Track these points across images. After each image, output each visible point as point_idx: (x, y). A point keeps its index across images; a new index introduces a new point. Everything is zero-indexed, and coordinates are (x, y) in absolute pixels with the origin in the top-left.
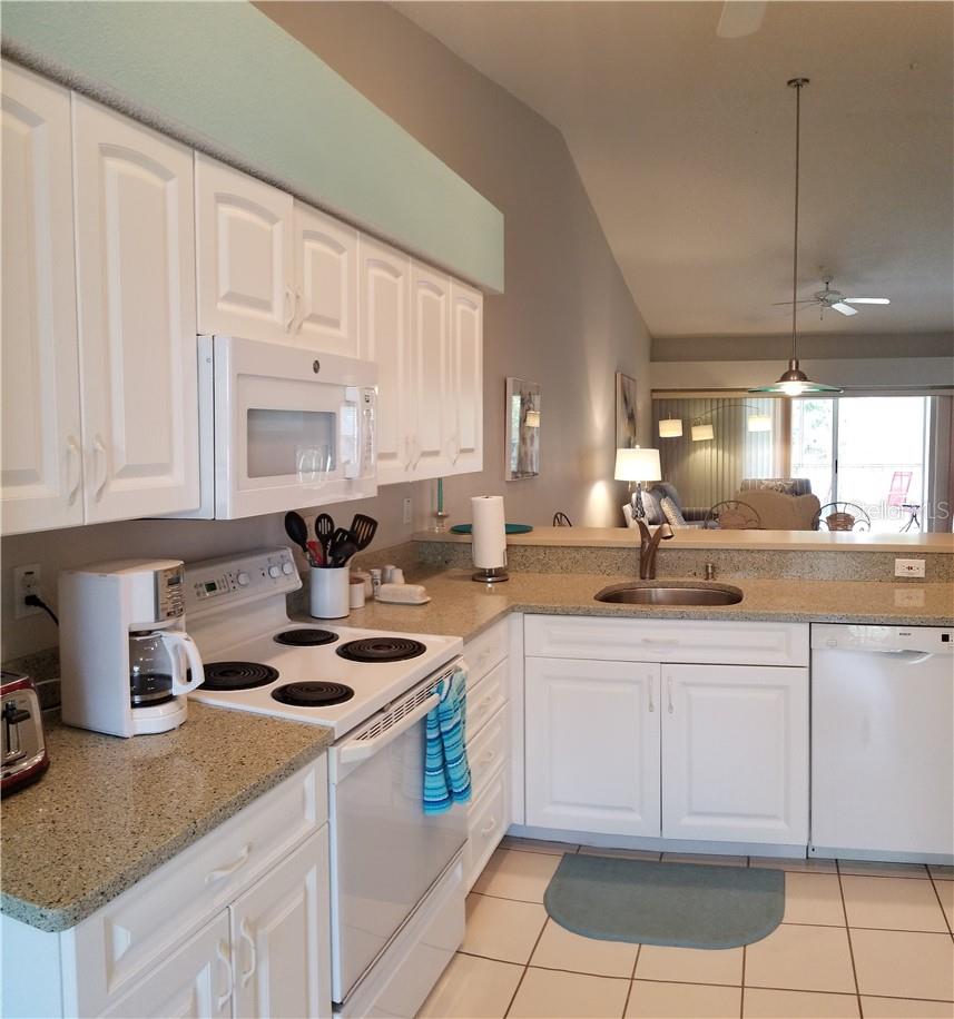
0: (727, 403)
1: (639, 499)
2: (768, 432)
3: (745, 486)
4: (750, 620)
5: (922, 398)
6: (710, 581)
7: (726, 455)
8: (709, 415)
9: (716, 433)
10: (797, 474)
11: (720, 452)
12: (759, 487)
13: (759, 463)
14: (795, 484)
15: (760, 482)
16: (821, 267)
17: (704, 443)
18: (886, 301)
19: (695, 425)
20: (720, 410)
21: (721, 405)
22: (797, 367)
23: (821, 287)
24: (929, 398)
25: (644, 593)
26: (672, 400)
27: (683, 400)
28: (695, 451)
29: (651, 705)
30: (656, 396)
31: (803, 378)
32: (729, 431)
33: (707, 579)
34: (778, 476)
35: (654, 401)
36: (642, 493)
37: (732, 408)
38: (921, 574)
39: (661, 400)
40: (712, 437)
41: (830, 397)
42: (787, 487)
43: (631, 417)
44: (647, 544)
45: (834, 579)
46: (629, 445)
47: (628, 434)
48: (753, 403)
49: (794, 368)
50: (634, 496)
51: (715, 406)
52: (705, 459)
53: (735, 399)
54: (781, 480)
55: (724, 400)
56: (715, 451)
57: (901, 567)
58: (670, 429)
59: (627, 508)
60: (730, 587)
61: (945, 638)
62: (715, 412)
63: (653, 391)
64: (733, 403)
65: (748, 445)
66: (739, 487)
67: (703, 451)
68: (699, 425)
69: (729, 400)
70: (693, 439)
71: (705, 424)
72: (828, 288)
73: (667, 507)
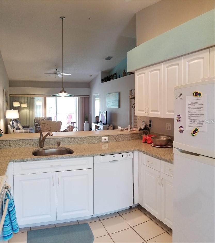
2: (41, 105)
3: (36, 119)
4: (80, 157)
5: (75, 98)
6: (59, 147)
7: (30, 111)
8: (25, 101)
10: (48, 116)
11: (29, 110)
13: (39, 113)
14: (48, 118)
15: (40, 118)
16: (56, 65)
17: (24, 108)
18: (70, 75)
20: (28, 100)
22: (64, 90)
23: (55, 70)
24: (77, 98)
25: (43, 151)
26: (15, 97)
27: (18, 97)
28: (22, 110)
29: (53, 184)
30: (11, 96)
31: (65, 92)
32: (31, 105)
33: (58, 146)
34: (43, 116)
36: (14, 122)
37: (31, 99)
38: (107, 141)
40: (27, 107)
41: (55, 97)
42: (46, 119)
43: (7, 101)
44: (42, 138)
45: (89, 143)
48: (37, 98)
49: (63, 90)
51: (27, 99)
52: (25, 112)
53: (32, 97)
54: (44, 117)
55: (29, 97)
56: (27, 110)
57: (104, 139)
58: (16, 104)
59: (9, 126)
60: (66, 148)
61: (122, 156)
62: (27, 100)
63: (10, 94)
64: (31, 98)
66: (34, 119)
67: (24, 110)
68: (23, 103)
69: (31, 97)
70: (22, 107)
71: (25, 103)
72: (57, 71)
73: (19, 125)
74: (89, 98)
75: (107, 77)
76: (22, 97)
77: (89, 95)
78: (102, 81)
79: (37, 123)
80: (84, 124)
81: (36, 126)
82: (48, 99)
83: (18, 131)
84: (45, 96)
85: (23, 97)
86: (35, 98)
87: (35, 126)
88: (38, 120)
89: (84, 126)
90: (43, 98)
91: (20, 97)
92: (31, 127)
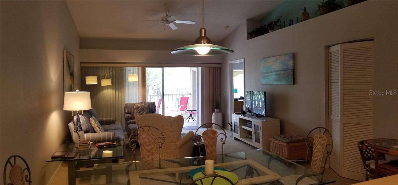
0: (117, 69)
1: (78, 120)
2: (136, 82)
3: (127, 106)
5: (196, 68)
7: (117, 92)
8: (109, 74)
9: (112, 83)
10: (150, 99)
11: (114, 91)
12: (133, 106)
13: (132, 96)
14: (149, 105)
15: (134, 104)
17: (107, 87)
18: (193, 23)
19: (102, 79)
20: (114, 72)
21: (114, 69)
24: (200, 68)
26: (91, 67)
27: (96, 67)
28: (102, 90)
30: (83, 65)
34: (140, 101)
35: (82, 68)
36: (80, 116)
37: (119, 71)
39: (85, 67)
40: (111, 84)
41: (161, 67)
42: (146, 106)
43: (72, 75)
46: (71, 89)
47: (70, 83)
48: (129, 69)
50: (75, 118)
51: (111, 70)
52: (108, 94)
53: (121, 67)
54: (142, 103)
55: (115, 67)
56: (112, 90)
58: (91, 81)
59: (71, 125)
62: (111, 73)
63: (81, 63)
64: (120, 69)
65: (127, 88)
66: (123, 106)
67: (106, 90)
68: (104, 79)
69: (118, 67)
70: (102, 85)
71: (107, 78)
72: (167, 16)
73: (93, 123)
74: (220, 68)
75: (260, 27)
76: (102, 67)
77: (220, 64)
78: (251, 36)
79: (129, 113)
80: (213, 113)
81: (127, 119)
82: (148, 70)
83: (90, 135)
84: (143, 65)
85: (105, 67)
86: (127, 68)
87: (125, 120)
88: (131, 108)
89: (213, 118)
90: (140, 68)
91: (99, 67)
92: (119, 122)
